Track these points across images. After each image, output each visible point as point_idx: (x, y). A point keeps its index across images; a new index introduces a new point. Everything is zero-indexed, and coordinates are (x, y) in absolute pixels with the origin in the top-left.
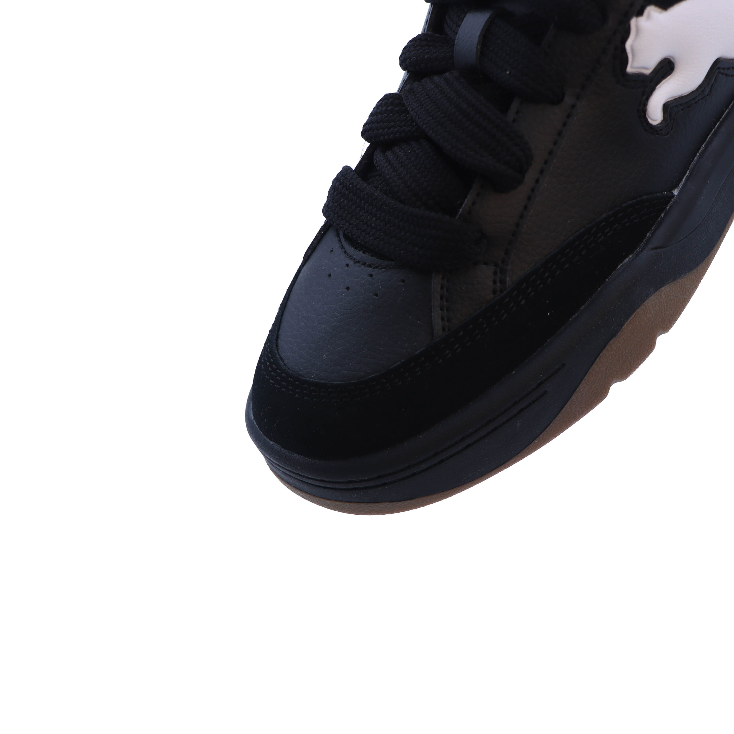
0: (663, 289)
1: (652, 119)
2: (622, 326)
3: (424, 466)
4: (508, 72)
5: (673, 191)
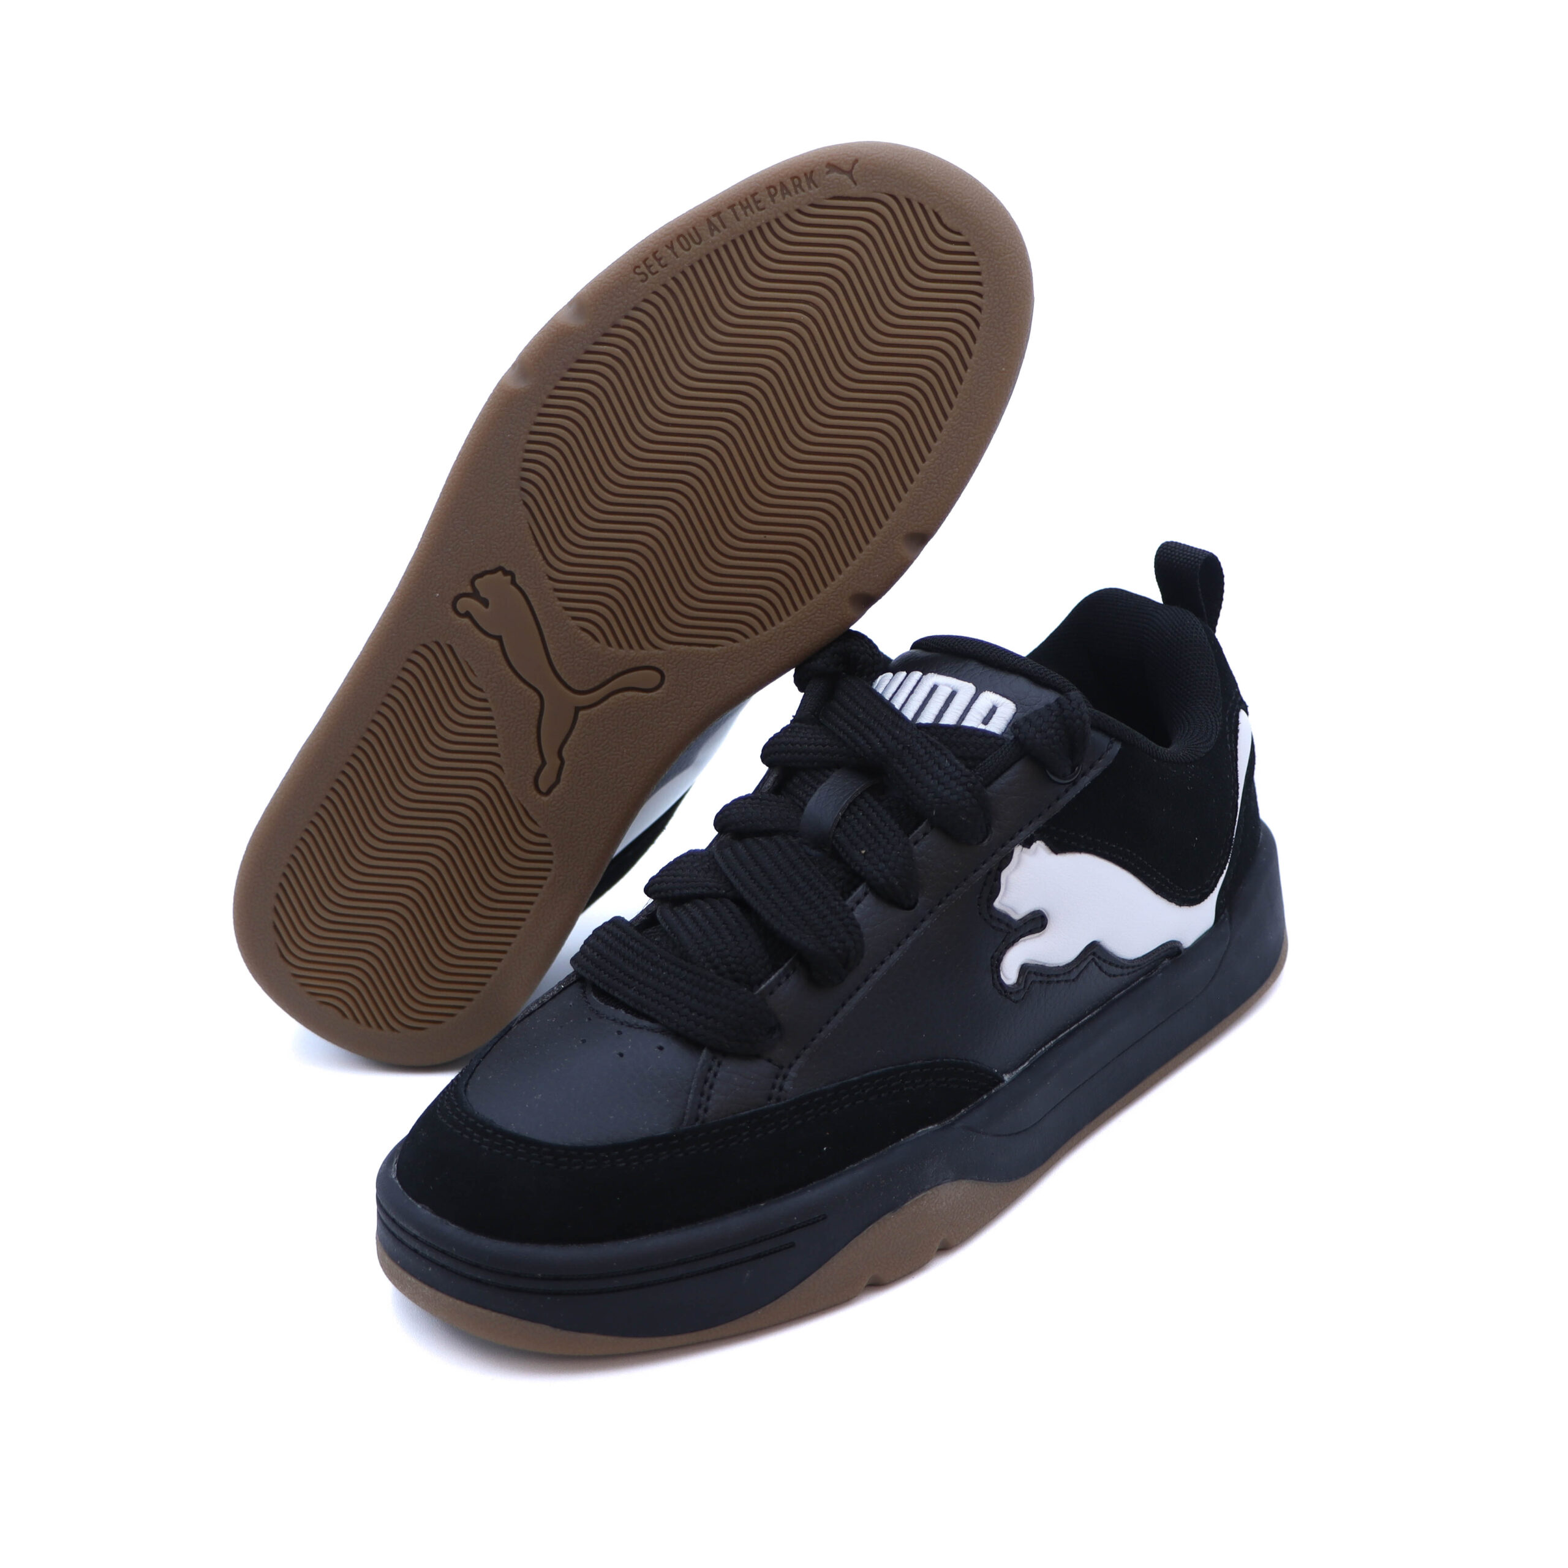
2: (905, 1202)
3: (618, 1283)
4: (863, 852)
5: (1004, 1075)
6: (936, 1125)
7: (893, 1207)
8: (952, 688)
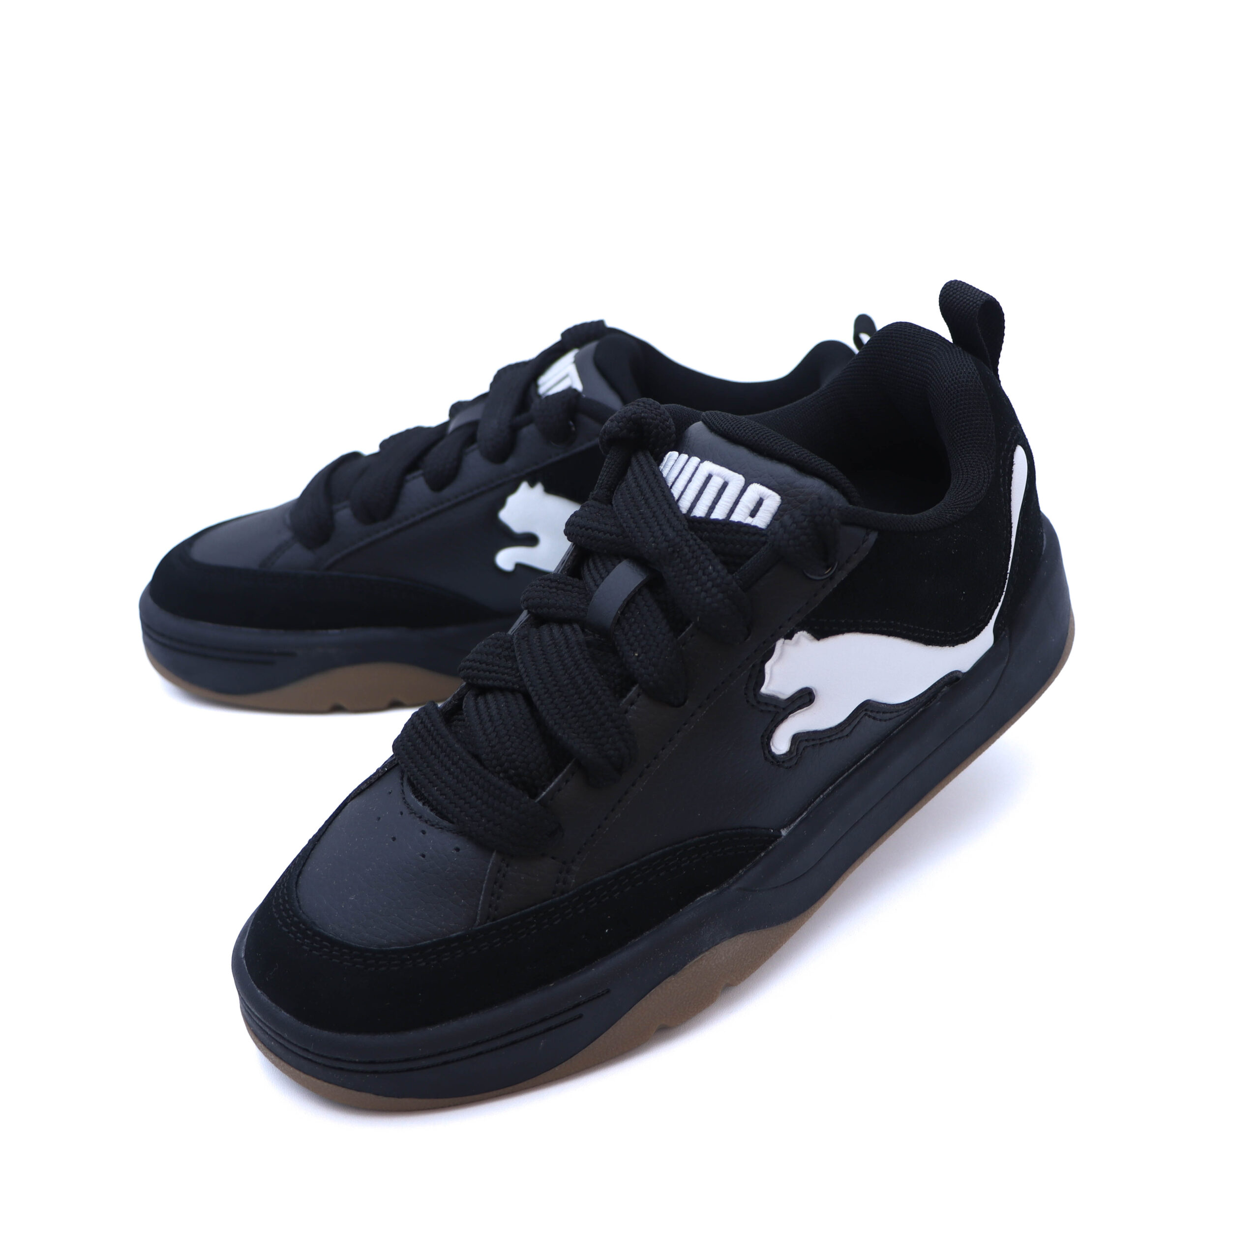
0: (741, 936)
1: (775, 748)
2: (685, 966)
3: (424, 1063)
4: (636, 654)
5: (781, 830)
6: (714, 891)
7: (673, 972)
8: (724, 479)
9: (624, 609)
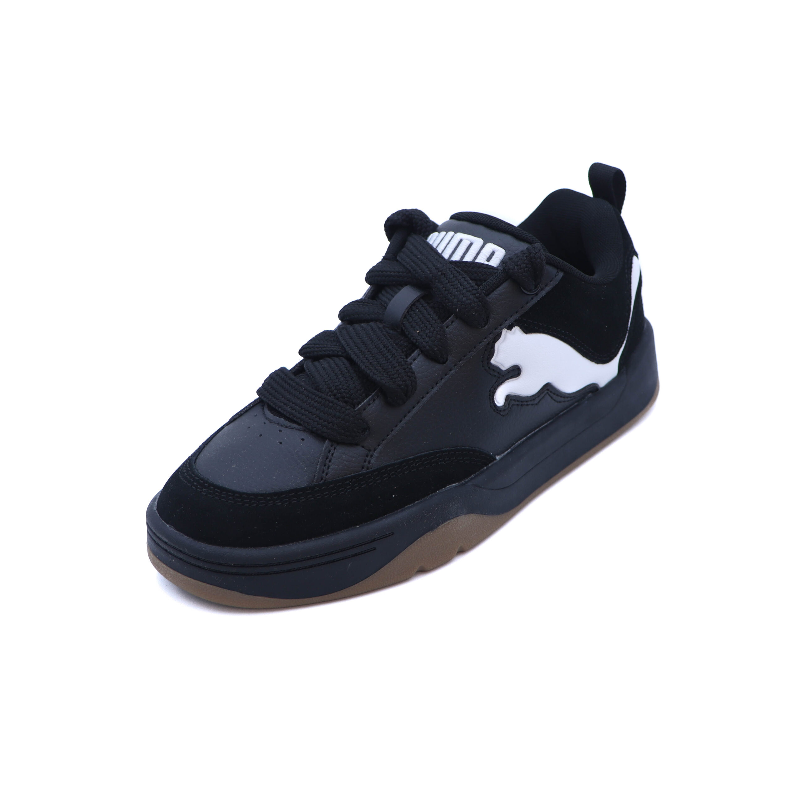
1: (497, 401)
4: (418, 332)
5: (496, 456)
6: (457, 484)
7: (431, 528)
8: (470, 241)
9: (409, 310)
